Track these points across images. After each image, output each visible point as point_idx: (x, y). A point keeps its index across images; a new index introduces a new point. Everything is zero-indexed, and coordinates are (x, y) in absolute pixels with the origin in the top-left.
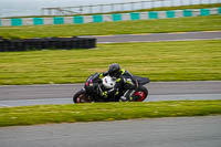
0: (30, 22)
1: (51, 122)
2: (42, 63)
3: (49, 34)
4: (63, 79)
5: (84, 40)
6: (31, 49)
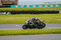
0: (41, 6)
1: (46, 34)
2: (44, 17)
3: (46, 10)
4: (50, 22)
5: (56, 11)
6: (41, 14)
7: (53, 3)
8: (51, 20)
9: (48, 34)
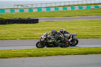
0: (9, 11)
1: (17, 57)
5: (33, 20)
7: (28, 6)
8: (25, 35)
9: (20, 57)
